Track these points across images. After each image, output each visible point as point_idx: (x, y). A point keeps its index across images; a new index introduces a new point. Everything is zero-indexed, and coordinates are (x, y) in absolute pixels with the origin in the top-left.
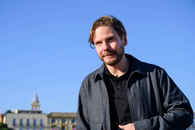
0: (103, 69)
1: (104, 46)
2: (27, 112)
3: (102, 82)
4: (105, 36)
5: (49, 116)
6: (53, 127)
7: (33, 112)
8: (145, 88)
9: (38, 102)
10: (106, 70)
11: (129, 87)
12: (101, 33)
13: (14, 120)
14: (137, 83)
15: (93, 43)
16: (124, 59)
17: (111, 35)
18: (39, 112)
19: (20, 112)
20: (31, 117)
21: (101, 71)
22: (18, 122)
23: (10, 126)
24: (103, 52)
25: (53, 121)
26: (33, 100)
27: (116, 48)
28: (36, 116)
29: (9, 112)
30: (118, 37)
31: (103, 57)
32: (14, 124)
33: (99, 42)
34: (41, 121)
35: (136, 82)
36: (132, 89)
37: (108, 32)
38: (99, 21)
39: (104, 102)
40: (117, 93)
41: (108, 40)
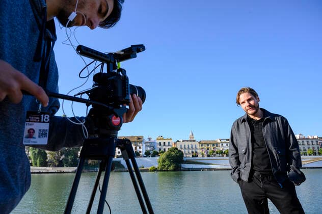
0: (246, 116)
1: (247, 104)
2: (187, 141)
3: (247, 123)
4: (246, 98)
5: (200, 143)
6: (202, 148)
7: (191, 141)
8: (274, 127)
9: (193, 135)
10: (248, 116)
11: (264, 126)
12: (244, 97)
13: (181, 146)
14: (269, 124)
15: (239, 104)
16: (259, 110)
17: (250, 97)
18: (194, 141)
19: (183, 141)
20: (190, 143)
21: (246, 117)
22: (183, 146)
23: (179, 149)
24: (247, 107)
25: (202, 145)
26: (190, 134)
27: (254, 104)
28: (192, 143)
29: (178, 141)
30: (254, 98)
31: (247, 110)
32: (181, 148)
33: (243, 103)
34: (196, 145)
35: (267, 124)
36: (265, 127)
37: (248, 96)
38: (241, 91)
39: (248, 134)
40: (256, 130)
41: (249, 100)
